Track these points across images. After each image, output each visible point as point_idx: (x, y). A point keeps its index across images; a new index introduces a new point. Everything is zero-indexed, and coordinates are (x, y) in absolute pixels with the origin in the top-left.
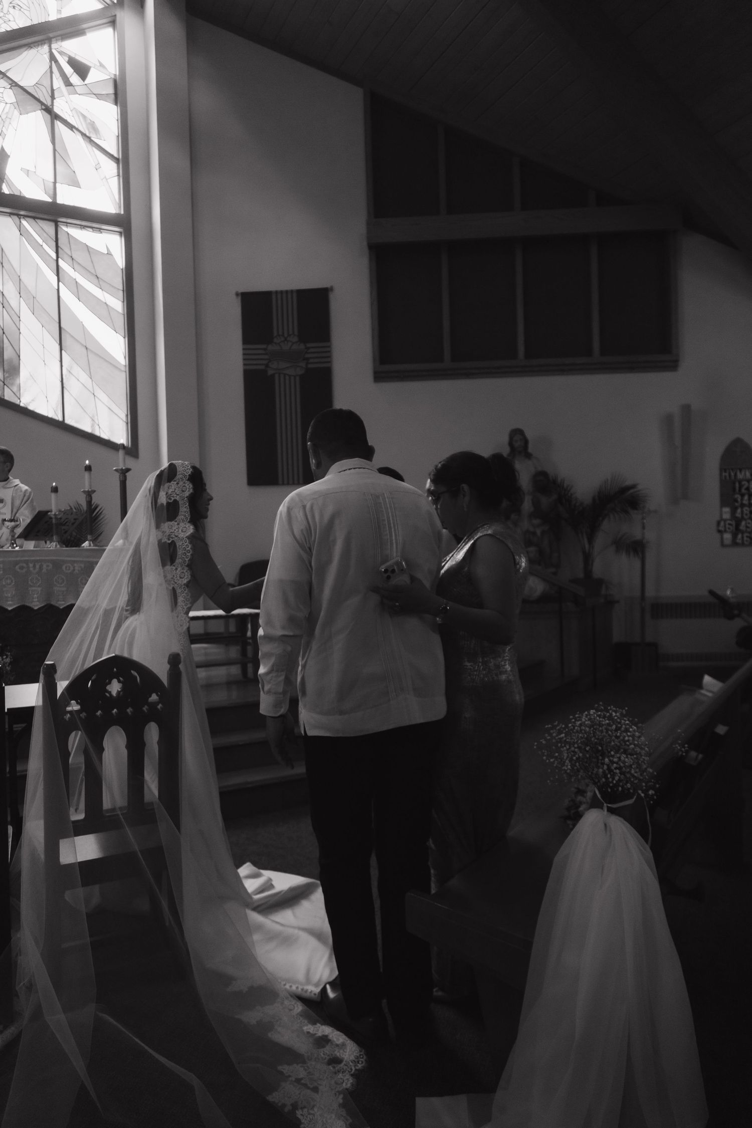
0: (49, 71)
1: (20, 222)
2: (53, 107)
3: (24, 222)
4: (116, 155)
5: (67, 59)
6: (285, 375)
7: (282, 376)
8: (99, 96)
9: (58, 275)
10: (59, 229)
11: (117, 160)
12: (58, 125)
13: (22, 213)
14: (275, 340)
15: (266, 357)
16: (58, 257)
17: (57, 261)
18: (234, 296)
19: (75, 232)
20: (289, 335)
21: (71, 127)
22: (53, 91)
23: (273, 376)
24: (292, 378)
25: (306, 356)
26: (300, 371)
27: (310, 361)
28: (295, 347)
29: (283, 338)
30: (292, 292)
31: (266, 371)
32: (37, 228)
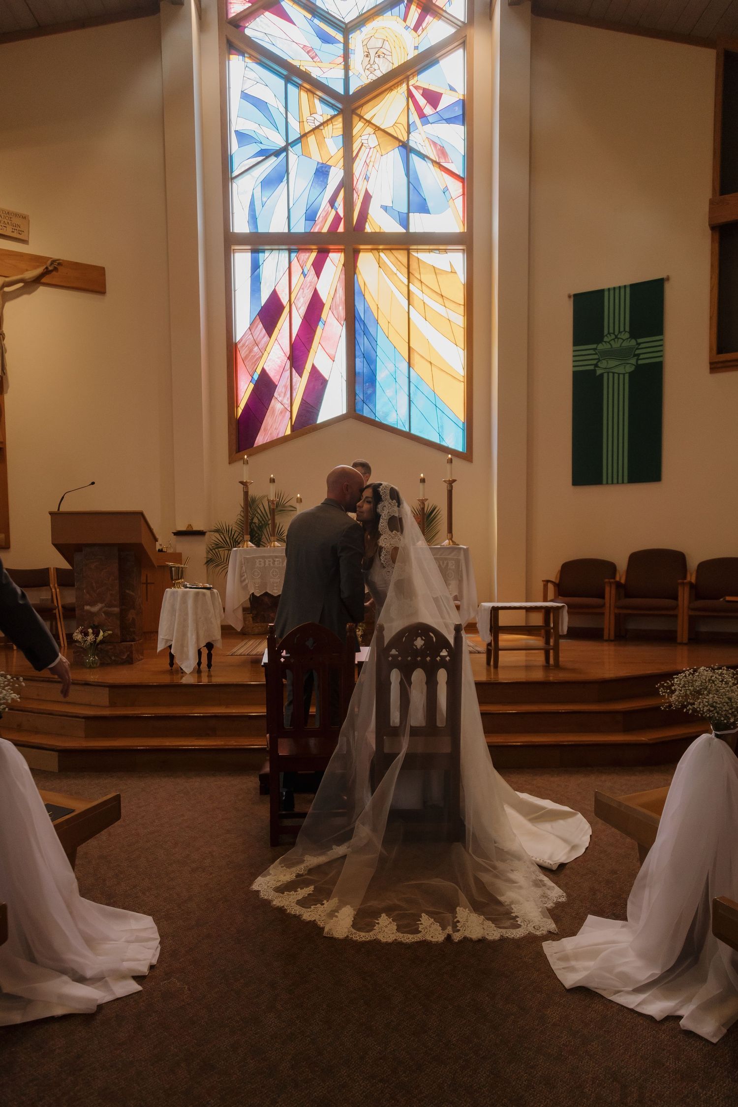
0: (406, 108)
1: (379, 255)
3: (382, 254)
4: (462, 175)
6: (614, 373)
7: (611, 375)
8: (449, 121)
10: (411, 256)
11: (461, 179)
12: (414, 158)
13: (381, 247)
14: (606, 339)
15: (596, 357)
16: (409, 282)
17: (408, 286)
18: (566, 298)
20: (620, 332)
21: (424, 157)
23: (602, 375)
24: (621, 376)
25: (638, 352)
26: (630, 369)
27: (642, 356)
28: (625, 344)
29: (613, 336)
30: (625, 286)
31: (594, 371)
32: (393, 259)
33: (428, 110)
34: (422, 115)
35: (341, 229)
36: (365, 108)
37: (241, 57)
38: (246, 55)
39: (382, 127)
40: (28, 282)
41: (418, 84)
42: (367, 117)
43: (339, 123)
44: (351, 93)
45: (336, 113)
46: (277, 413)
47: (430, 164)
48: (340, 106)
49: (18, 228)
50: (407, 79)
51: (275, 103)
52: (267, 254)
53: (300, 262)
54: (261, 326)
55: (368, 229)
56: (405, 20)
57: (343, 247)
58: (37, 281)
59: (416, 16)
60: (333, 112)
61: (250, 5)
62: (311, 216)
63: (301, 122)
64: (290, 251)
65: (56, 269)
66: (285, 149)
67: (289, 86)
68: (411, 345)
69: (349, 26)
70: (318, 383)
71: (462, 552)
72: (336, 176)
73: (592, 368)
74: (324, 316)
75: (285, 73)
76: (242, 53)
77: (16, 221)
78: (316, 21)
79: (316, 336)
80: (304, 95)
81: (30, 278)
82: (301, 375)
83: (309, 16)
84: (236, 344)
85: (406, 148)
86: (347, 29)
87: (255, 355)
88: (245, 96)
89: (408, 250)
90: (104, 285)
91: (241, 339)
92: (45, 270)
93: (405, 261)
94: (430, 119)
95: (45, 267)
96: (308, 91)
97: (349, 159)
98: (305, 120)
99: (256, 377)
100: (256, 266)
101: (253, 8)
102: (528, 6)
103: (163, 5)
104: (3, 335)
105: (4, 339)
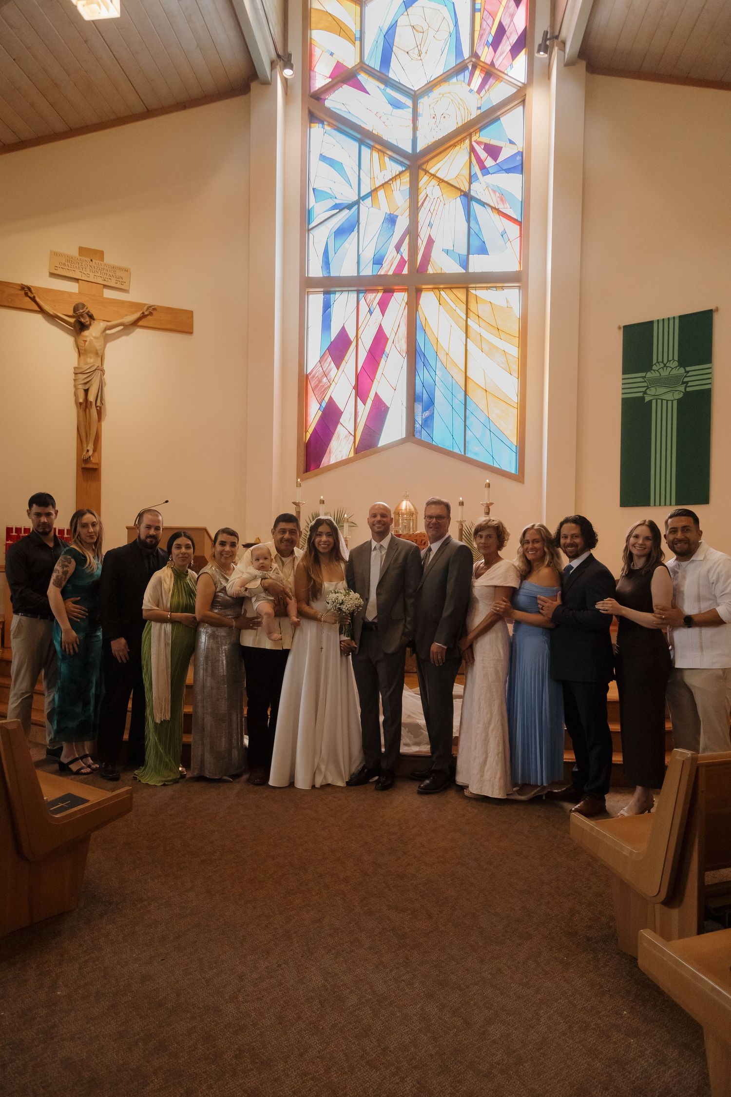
0: (468, 161)
1: (440, 294)
2: (470, 192)
3: (442, 293)
4: (519, 219)
5: (483, 147)
6: (662, 400)
7: (660, 401)
8: (508, 171)
9: (466, 332)
10: (469, 293)
11: (519, 223)
12: (474, 205)
13: (442, 286)
14: (654, 368)
15: (645, 385)
16: (467, 317)
17: (466, 321)
18: (617, 330)
19: (482, 294)
20: (669, 361)
21: (483, 204)
22: (470, 177)
23: (650, 402)
24: (670, 403)
25: (686, 379)
26: (678, 396)
27: (690, 384)
28: (674, 372)
29: (662, 365)
30: (674, 318)
31: (643, 398)
32: (452, 296)
33: (489, 162)
34: (482, 167)
35: (405, 271)
36: (431, 163)
37: (321, 125)
38: (325, 123)
39: (446, 179)
40: (127, 325)
41: (479, 140)
42: (432, 171)
43: (406, 178)
44: (418, 151)
45: (404, 169)
46: (342, 437)
47: (489, 210)
48: (407, 163)
49: (121, 280)
50: (470, 135)
51: (349, 162)
52: (338, 295)
53: (367, 302)
54: (330, 359)
55: (430, 270)
56: (469, 84)
57: (407, 288)
58: (135, 324)
59: (480, 80)
60: (400, 168)
61: (330, 80)
62: (378, 261)
63: (372, 179)
64: (358, 292)
65: (151, 314)
66: (357, 203)
67: (363, 147)
68: (468, 375)
69: (417, 93)
70: (379, 411)
72: (403, 223)
73: (641, 395)
74: (387, 349)
75: (359, 136)
76: (322, 122)
77: (119, 273)
78: (388, 90)
79: (380, 367)
80: (375, 155)
81: (128, 322)
82: (364, 403)
83: (382, 86)
84: (307, 376)
85: (467, 197)
86: (415, 97)
87: (324, 385)
88: (323, 158)
89: (467, 289)
90: (191, 326)
91: (312, 371)
92: (142, 315)
93: (464, 298)
94: (491, 171)
95: (141, 312)
96: (379, 151)
97: (414, 208)
98: (375, 176)
99: (324, 404)
100: (327, 306)
101: (334, 82)
102: (583, 64)
103: (254, 85)
104: (103, 371)
105: (104, 374)
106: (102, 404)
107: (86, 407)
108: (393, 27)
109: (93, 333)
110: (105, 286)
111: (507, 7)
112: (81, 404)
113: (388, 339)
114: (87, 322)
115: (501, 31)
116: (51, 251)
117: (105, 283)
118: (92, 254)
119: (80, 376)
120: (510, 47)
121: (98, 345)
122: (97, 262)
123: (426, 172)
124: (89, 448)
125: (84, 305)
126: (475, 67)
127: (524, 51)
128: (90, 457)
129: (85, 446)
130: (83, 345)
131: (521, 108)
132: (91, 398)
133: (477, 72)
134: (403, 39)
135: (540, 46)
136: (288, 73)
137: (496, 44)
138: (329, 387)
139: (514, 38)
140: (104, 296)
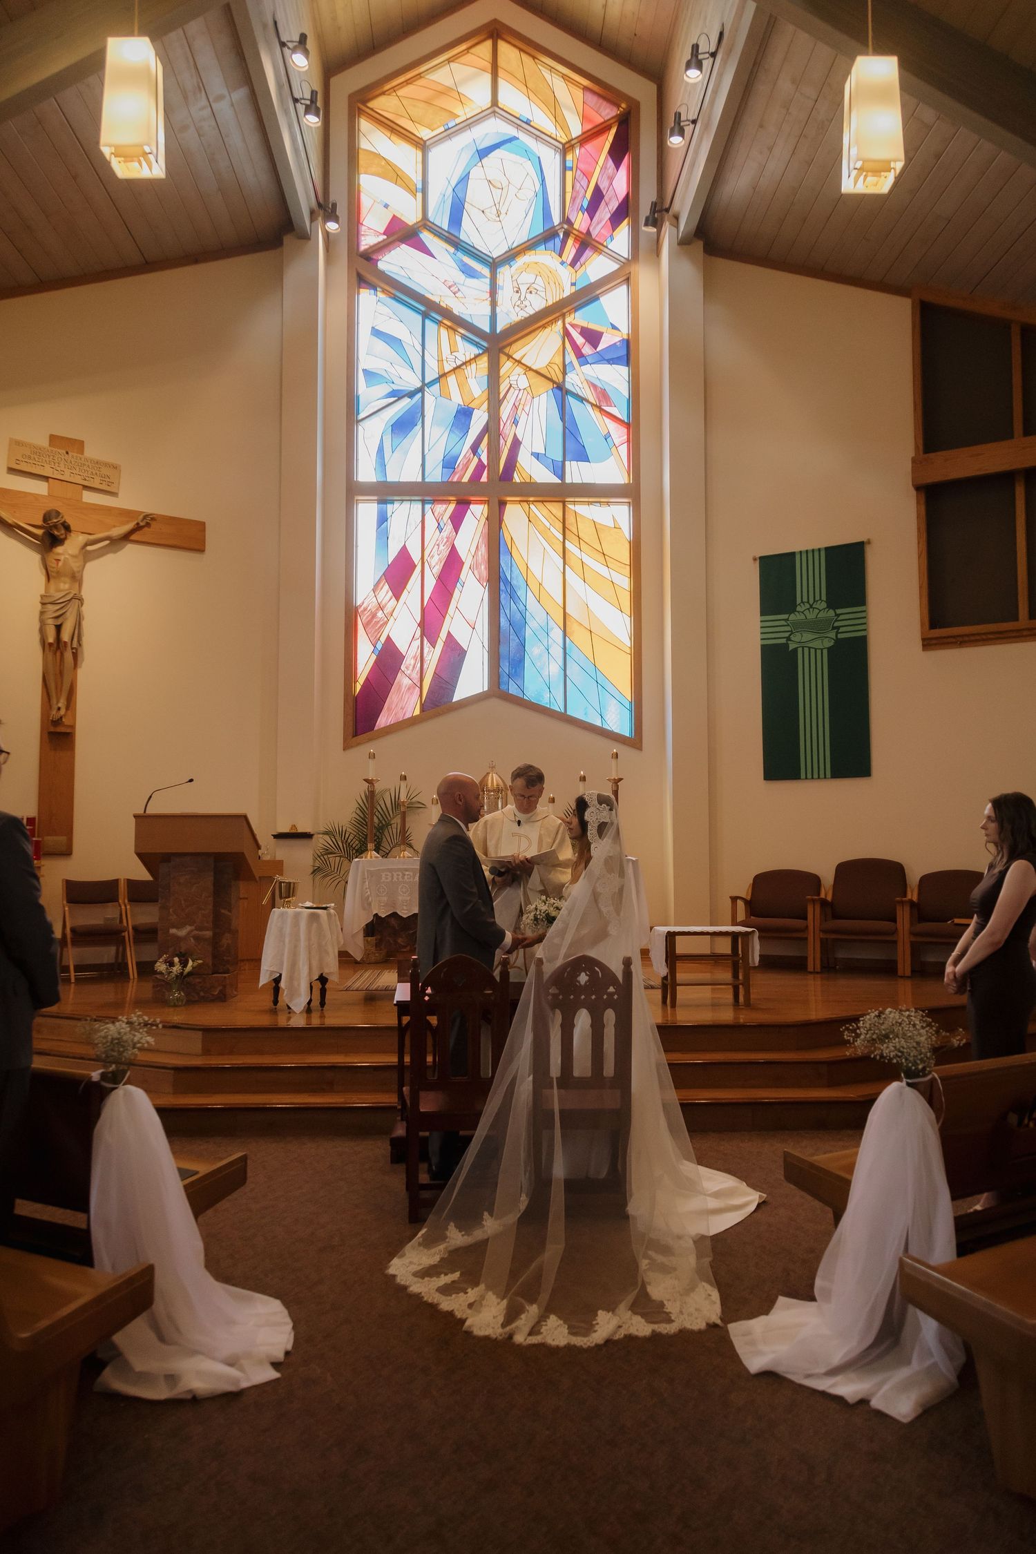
0: (562, 347)
1: (529, 508)
2: (564, 384)
3: (532, 507)
4: (626, 420)
5: (579, 330)
6: (809, 648)
7: (806, 650)
8: (611, 361)
9: (564, 558)
10: (567, 509)
11: (627, 425)
12: (570, 400)
13: (531, 499)
14: (798, 609)
15: (789, 629)
16: (564, 538)
17: (564, 543)
18: (751, 561)
19: (582, 509)
20: (815, 601)
21: (582, 399)
22: (564, 366)
23: (795, 650)
24: (819, 652)
25: (837, 624)
26: (828, 644)
27: (842, 630)
28: (822, 615)
29: (808, 606)
30: (819, 550)
31: (786, 645)
32: (545, 512)
33: (587, 350)
34: (580, 355)
35: (484, 479)
36: (514, 347)
37: (372, 291)
38: (378, 289)
39: (534, 367)
40: (116, 540)
41: (574, 322)
42: (517, 356)
43: (484, 362)
44: (498, 331)
45: (481, 352)
46: (403, 689)
47: (589, 407)
48: (485, 344)
49: (108, 480)
50: (563, 316)
51: (411, 341)
52: (396, 505)
53: (436, 515)
54: (386, 587)
55: (517, 478)
56: (560, 255)
57: (486, 499)
58: (126, 538)
59: (574, 251)
60: (477, 351)
61: (385, 237)
62: (450, 464)
63: (440, 361)
64: (424, 502)
65: (148, 525)
66: (421, 390)
67: (427, 322)
68: (567, 611)
69: (496, 261)
70: (454, 654)
71: (631, 864)
72: (479, 420)
73: (784, 641)
74: (463, 576)
75: (423, 308)
76: (374, 287)
77: (105, 471)
78: (460, 254)
79: (453, 600)
80: (444, 332)
81: (117, 536)
83: (452, 250)
84: (357, 609)
85: (561, 390)
86: (494, 265)
87: (379, 621)
88: (376, 333)
89: (564, 503)
90: (203, 542)
91: (363, 602)
92: (136, 526)
93: (560, 515)
94: (589, 360)
95: (135, 522)
96: (448, 328)
97: (494, 400)
98: (444, 358)
99: (379, 646)
100: (383, 519)
101: (391, 239)
102: (699, 245)
103: (287, 239)
104: (81, 600)
105: (82, 606)
106: (80, 645)
107: (58, 648)
108: (465, 179)
109: (68, 550)
110: (86, 487)
111: (604, 168)
112: (50, 644)
113: (463, 563)
114: (62, 534)
115: (598, 196)
116: (11, 440)
117: (86, 483)
118: (67, 445)
119: (50, 607)
120: (609, 215)
121: (75, 565)
122: (75, 454)
123: (509, 357)
124: (60, 705)
125: (58, 513)
126: (567, 234)
127: (626, 222)
128: (61, 718)
129: (55, 702)
130: (54, 565)
131: (625, 287)
132: (66, 637)
133: (570, 242)
134: (477, 194)
135: (647, 219)
136: (332, 226)
137: (592, 209)
138: (386, 623)
139: (614, 205)
140: (84, 500)
